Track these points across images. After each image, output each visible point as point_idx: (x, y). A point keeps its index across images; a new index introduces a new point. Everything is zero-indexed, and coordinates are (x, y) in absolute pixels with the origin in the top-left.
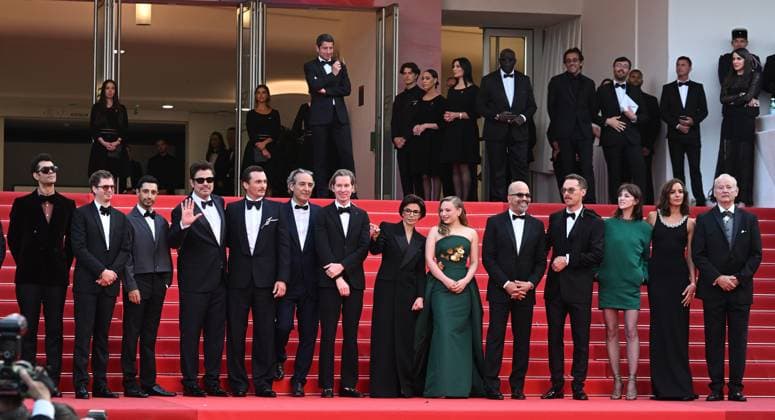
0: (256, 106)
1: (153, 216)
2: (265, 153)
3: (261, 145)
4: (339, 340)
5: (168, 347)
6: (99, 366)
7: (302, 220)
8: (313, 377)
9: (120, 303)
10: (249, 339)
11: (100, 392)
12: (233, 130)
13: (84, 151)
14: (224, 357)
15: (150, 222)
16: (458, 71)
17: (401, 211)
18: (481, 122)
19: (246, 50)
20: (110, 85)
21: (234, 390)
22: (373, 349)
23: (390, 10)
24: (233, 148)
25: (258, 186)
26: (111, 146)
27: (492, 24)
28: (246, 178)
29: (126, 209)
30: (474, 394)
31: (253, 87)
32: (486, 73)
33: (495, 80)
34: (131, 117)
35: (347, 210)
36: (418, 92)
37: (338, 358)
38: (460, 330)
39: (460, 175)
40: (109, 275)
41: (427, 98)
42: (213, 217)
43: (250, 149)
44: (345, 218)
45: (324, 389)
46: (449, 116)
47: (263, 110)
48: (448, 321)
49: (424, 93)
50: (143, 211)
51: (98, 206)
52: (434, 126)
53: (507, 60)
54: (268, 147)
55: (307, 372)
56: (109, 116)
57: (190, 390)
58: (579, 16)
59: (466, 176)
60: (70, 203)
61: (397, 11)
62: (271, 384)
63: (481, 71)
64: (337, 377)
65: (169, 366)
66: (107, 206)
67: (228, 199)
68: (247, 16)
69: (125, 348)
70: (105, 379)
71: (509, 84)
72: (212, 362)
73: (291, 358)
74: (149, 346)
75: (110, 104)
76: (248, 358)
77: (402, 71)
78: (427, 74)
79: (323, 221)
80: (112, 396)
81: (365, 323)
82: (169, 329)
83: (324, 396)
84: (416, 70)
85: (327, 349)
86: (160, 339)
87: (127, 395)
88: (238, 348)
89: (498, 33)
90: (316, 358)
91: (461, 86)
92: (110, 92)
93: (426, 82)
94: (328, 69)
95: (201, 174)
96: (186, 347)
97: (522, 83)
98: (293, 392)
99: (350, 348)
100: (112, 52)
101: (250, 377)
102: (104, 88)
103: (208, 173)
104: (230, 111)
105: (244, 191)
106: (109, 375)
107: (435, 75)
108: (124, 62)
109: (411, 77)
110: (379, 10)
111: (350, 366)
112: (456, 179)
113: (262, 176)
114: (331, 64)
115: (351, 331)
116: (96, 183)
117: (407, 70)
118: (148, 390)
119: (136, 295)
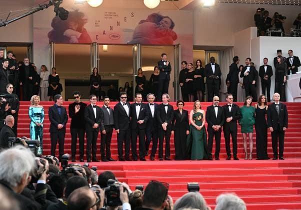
0: (138, 75)
1: (109, 108)
2: (142, 88)
3: (140, 86)
4: (164, 144)
5: (114, 146)
6: (94, 153)
7: (152, 108)
8: (157, 154)
9: (100, 134)
10: (138, 144)
11: (94, 160)
12: (132, 81)
13: (88, 89)
14: (131, 149)
15: (108, 110)
16: (199, 63)
17: (177, 105)
18: (205, 78)
19: (136, 58)
20: (96, 69)
21: (134, 159)
22: (175, 146)
23: (178, 46)
24: (132, 87)
25: (139, 99)
26: (96, 87)
27: (208, 49)
28: (136, 97)
29: (101, 106)
30: (204, 159)
31: (138, 69)
32: (206, 64)
33: (209, 66)
34: (102, 78)
35: (167, 105)
36: (187, 70)
37: (164, 149)
38: (200, 140)
39: (199, 94)
40: (96, 125)
41: (190, 71)
42: (127, 108)
43: (137, 87)
44: (166, 108)
45: (160, 158)
46: (196, 76)
47: (140, 76)
48: (197, 138)
49: (189, 70)
50: (106, 107)
51: (92, 105)
52: (192, 80)
53: (212, 60)
54: (142, 86)
55: (155, 153)
56: (95, 78)
57: (121, 159)
58: (233, 47)
59: (201, 94)
60: (86, 105)
61: (180, 46)
62: (144, 156)
63: (205, 63)
64: (164, 154)
65: (114, 152)
66: (95, 105)
67: (131, 103)
68: (136, 48)
69: (101, 147)
70: (96, 156)
71: (213, 67)
72: (127, 151)
73: (150, 149)
74: (108, 146)
75: (96, 75)
76: (138, 149)
77: (182, 64)
78: (190, 64)
79: (159, 109)
80: (98, 161)
81: (172, 138)
82: (114, 141)
83: (160, 160)
84: (186, 63)
85: (161, 146)
86: (112, 144)
87: (102, 161)
88: (134, 147)
89: (210, 52)
90: (158, 149)
91: (199, 68)
92: (96, 71)
93: (189, 67)
94: (165, 64)
95: (123, 96)
96: (119, 146)
97: (217, 67)
98: (151, 159)
99: (168, 146)
100: (96, 59)
101: (138, 155)
102: (94, 70)
103: (125, 96)
104: (131, 76)
105: (135, 101)
106: (97, 155)
107: (192, 65)
108: (100, 62)
109: (185, 65)
110: (175, 46)
111: (168, 151)
112: (198, 95)
113: (140, 96)
114: (166, 62)
115: (168, 141)
116: (91, 98)
117: (184, 63)
118: (109, 159)
119: (104, 132)
